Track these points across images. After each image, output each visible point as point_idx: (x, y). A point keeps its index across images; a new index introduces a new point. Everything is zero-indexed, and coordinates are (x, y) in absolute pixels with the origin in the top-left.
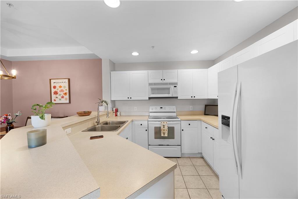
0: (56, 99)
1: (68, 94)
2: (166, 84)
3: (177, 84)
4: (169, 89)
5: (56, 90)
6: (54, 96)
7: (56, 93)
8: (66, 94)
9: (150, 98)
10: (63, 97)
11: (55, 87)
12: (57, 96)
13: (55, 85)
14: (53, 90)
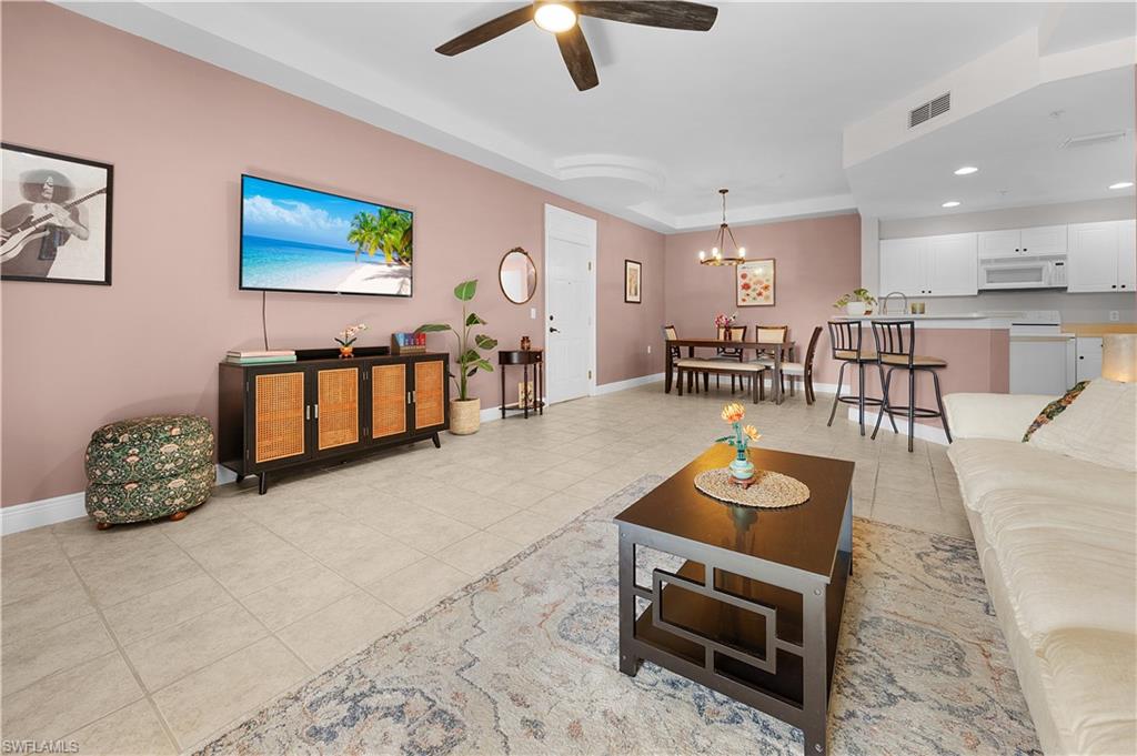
0: (746, 298)
1: (771, 289)
2: (1033, 259)
3: (1064, 257)
4: (1040, 270)
5: (746, 281)
6: (742, 294)
7: (746, 287)
8: (766, 288)
9: (980, 292)
10: (760, 294)
11: (744, 276)
12: (749, 291)
13: (745, 271)
14: (741, 282)
